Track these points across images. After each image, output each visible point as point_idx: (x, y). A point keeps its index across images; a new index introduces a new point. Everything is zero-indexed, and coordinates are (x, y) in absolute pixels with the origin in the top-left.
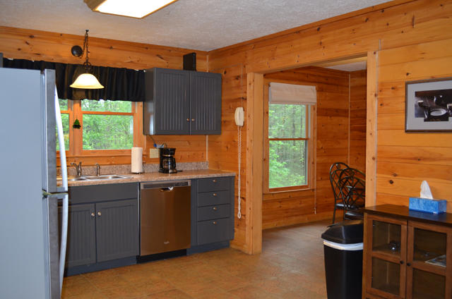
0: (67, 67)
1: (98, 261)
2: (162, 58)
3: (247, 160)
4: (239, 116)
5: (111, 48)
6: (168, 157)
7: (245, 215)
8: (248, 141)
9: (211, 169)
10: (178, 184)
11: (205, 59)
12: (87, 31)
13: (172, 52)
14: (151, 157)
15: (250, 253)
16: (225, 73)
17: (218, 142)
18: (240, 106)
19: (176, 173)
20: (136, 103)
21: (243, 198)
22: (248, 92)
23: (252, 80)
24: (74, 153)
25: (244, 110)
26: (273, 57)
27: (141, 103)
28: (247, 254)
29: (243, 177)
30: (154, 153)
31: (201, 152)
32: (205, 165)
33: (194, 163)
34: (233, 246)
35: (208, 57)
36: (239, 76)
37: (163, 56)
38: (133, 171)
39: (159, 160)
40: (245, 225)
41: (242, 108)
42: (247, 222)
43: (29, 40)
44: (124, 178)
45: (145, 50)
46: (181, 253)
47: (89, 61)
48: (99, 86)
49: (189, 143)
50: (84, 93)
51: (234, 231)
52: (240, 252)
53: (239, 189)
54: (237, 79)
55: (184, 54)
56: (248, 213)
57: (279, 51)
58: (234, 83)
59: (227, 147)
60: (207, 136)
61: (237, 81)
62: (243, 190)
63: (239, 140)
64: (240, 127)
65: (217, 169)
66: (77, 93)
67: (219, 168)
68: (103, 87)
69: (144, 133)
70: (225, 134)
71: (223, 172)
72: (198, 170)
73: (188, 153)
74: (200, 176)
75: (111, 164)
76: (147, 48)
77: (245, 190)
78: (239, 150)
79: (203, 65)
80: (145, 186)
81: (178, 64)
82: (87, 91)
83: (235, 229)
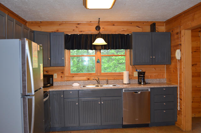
0: (93, 36)
1: (102, 124)
2: (139, 27)
3: (182, 78)
4: (178, 54)
5: (114, 25)
6: (141, 76)
7: (181, 109)
8: (182, 68)
9: (167, 82)
10: (143, 90)
11: (163, 25)
12: (99, 19)
13: (145, 23)
14: (134, 76)
15: (184, 130)
16: (172, 31)
17: (170, 68)
18: (179, 49)
19: (146, 84)
20: (127, 50)
21: (181, 99)
22: (182, 41)
23: (184, 34)
24: (97, 74)
25: (180, 51)
26: (193, 20)
27: (129, 50)
28: (183, 131)
29: (180, 87)
30: (136, 74)
31: (162, 74)
32: (164, 80)
33: (158, 79)
34: (176, 125)
35: (165, 24)
36: (178, 33)
37: (140, 26)
38: (124, 83)
39: (137, 78)
40: (182, 114)
41: (179, 50)
42: (182, 113)
43: (78, 26)
44: (119, 86)
45: (130, 24)
46: (146, 126)
47: (100, 32)
48: (105, 43)
49: (155, 69)
50: (101, 47)
51: (177, 117)
52: (179, 129)
53: (179, 94)
54: (177, 34)
55: (151, 24)
56: (183, 107)
57: (196, 16)
58: (176, 36)
59: (174, 71)
60: (165, 65)
61: (177, 35)
62: (180, 95)
63: (178, 67)
64: (178, 60)
65: (169, 83)
66: (98, 47)
67: (170, 82)
68: (107, 44)
69: (130, 65)
70: (173, 64)
71: (172, 84)
72: (160, 83)
73: (155, 74)
74: (156, 86)
75: (114, 79)
76: (131, 23)
77: (181, 95)
78: (179, 73)
79: (161, 29)
80: (125, 91)
81: (148, 29)
82: (102, 46)
83: (178, 115)
